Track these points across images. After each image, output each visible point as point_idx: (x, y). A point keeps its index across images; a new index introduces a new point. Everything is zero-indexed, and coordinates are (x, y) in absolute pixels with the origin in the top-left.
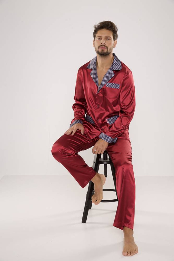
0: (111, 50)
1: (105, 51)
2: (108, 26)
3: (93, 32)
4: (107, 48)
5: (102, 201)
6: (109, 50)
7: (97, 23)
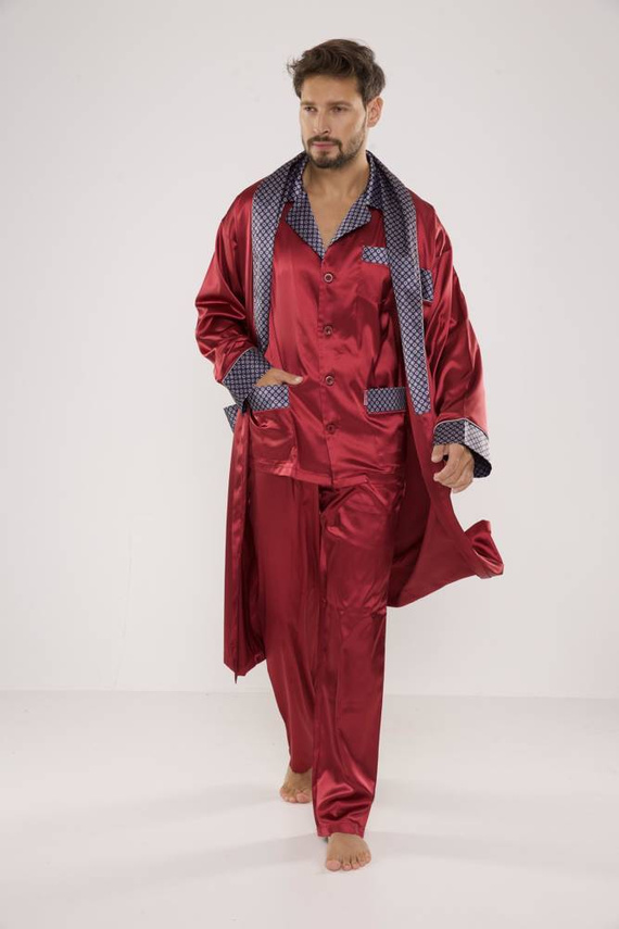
1: (333, 153)
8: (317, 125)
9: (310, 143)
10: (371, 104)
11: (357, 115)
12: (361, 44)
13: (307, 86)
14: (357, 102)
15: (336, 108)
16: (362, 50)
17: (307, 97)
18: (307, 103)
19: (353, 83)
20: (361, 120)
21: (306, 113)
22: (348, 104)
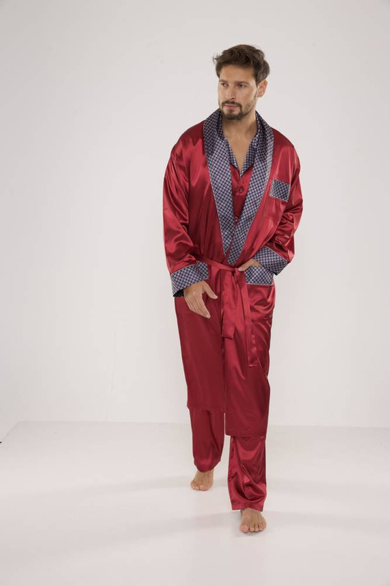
8: (228, 95)
9: (223, 104)
10: (261, 84)
11: (252, 90)
12: (257, 48)
13: (224, 71)
14: (253, 82)
15: (239, 85)
16: (257, 52)
17: (223, 77)
18: (223, 81)
19: (251, 71)
20: (254, 92)
21: (222, 87)
22: (248, 83)
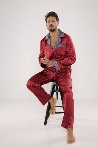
0: (56, 27)
1: (53, 28)
2: (52, 14)
3: (45, 19)
4: (54, 26)
5: (56, 113)
6: (55, 27)
7: (46, 13)
